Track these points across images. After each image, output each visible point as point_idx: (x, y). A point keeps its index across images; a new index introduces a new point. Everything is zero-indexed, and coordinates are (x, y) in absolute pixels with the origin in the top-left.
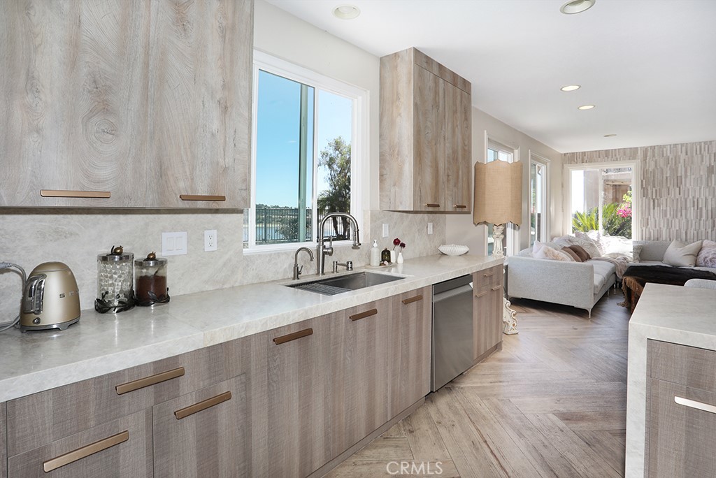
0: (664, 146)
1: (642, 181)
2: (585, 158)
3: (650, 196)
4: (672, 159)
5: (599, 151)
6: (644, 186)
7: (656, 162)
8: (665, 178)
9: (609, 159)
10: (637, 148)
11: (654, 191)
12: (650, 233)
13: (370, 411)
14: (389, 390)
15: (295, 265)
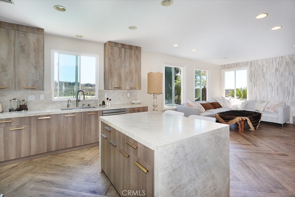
0: (258, 60)
1: (250, 75)
2: (229, 66)
3: (253, 81)
4: (261, 66)
5: (234, 63)
6: (251, 78)
7: (255, 67)
8: (258, 74)
9: (238, 67)
10: (248, 62)
11: (254, 79)
12: (253, 97)
13: (74, 140)
14: (82, 137)
15: (68, 104)
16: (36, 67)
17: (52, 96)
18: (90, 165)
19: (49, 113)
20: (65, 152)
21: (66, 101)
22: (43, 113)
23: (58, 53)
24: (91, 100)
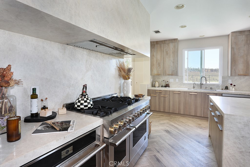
13: (196, 111)
14: (202, 111)
15: (194, 86)
16: (174, 62)
17: (183, 80)
18: (204, 129)
19: (180, 90)
20: (189, 117)
21: (193, 84)
22: (176, 90)
23: (187, 51)
24: (214, 84)
